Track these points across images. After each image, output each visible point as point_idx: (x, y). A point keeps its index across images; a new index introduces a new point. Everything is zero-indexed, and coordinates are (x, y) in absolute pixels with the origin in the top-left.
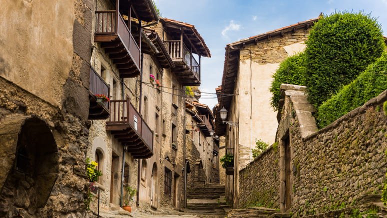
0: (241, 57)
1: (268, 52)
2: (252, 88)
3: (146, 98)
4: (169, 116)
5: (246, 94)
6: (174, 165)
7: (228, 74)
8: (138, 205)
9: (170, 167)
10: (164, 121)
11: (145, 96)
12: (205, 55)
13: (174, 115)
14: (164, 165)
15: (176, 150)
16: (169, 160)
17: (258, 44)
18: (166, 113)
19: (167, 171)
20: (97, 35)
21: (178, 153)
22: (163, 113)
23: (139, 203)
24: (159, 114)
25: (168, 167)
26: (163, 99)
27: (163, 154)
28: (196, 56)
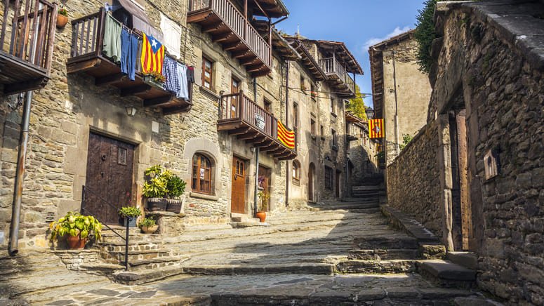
0: (384, 59)
1: (410, 51)
2: (397, 86)
3: (295, 105)
4: (328, 122)
5: (391, 92)
6: (335, 164)
7: (376, 81)
8: (287, 204)
9: (331, 165)
10: (322, 127)
11: (294, 102)
12: (359, 73)
13: (332, 122)
14: (324, 164)
15: (337, 151)
16: (329, 160)
17: (400, 44)
18: (325, 120)
19: (327, 168)
20: (190, 15)
21: (339, 154)
22: (321, 120)
23: (289, 202)
24: (316, 120)
25: (329, 165)
26: (321, 108)
27: (323, 155)
28: (351, 75)
